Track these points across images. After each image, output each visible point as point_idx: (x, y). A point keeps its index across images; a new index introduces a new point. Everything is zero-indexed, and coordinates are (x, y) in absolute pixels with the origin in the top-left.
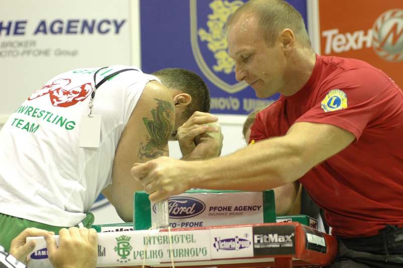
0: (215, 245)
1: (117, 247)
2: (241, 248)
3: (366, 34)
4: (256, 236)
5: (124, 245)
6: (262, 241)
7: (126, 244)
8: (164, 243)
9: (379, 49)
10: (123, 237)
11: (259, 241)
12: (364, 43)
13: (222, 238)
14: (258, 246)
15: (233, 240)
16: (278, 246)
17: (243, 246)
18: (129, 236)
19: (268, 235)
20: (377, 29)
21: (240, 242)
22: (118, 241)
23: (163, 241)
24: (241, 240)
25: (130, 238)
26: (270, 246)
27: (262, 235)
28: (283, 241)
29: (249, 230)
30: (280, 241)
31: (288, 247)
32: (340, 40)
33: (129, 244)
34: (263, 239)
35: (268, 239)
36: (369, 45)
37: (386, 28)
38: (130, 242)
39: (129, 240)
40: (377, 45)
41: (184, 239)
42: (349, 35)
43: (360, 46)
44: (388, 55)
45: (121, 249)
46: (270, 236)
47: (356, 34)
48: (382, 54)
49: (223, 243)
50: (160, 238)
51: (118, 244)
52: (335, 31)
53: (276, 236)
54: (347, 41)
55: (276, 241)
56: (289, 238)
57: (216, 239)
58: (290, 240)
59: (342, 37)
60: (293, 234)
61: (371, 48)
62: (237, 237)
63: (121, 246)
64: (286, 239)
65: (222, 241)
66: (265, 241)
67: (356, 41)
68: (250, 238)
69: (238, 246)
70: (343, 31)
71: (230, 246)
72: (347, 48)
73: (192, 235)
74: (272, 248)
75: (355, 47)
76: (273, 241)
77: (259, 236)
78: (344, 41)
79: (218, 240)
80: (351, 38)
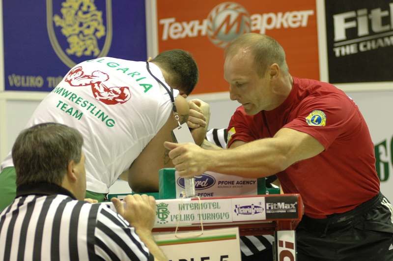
0: (235, 211)
1: (157, 211)
2: (256, 213)
3: (201, 24)
4: (267, 204)
5: (163, 210)
6: (272, 208)
7: (165, 210)
8: (195, 209)
9: (213, 37)
10: (162, 204)
11: (270, 208)
12: (200, 31)
13: (241, 206)
14: (269, 212)
15: (250, 207)
16: (285, 211)
17: (257, 212)
18: (167, 203)
19: (277, 204)
20: (211, 19)
21: (255, 208)
22: (158, 207)
23: (194, 207)
24: (256, 207)
25: (168, 205)
26: (278, 212)
27: (272, 203)
28: (289, 208)
29: (262, 199)
30: (286, 208)
31: (293, 213)
32: (176, 28)
33: (167, 209)
34: (273, 207)
35: (277, 207)
36: (204, 33)
37: (220, 19)
38: (168, 208)
39: (167, 206)
40: (211, 33)
41: (211, 206)
42: (185, 24)
43: (195, 33)
44: (222, 43)
45: (161, 213)
46: (279, 204)
47: (192, 23)
48: (216, 42)
49: (241, 209)
50: (192, 205)
51: (159, 209)
52: (172, 20)
53: (283, 204)
54: (183, 29)
55: (283, 208)
56: (293, 205)
57: (236, 206)
58: (294, 207)
59: (178, 25)
60: (296, 203)
61: (206, 37)
62: (253, 205)
63: (161, 211)
64: (291, 206)
65: (241, 208)
66: (275, 208)
67: (192, 29)
68: (263, 206)
69: (253, 211)
70: (179, 20)
71: (248, 211)
72: (183, 35)
73: (218, 203)
74: (280, 213)
75: (190, 35)
76: (281, 208)
77: (269, 204)
78: (180, 29)
79: (238, 206)
80: (187, 27)
